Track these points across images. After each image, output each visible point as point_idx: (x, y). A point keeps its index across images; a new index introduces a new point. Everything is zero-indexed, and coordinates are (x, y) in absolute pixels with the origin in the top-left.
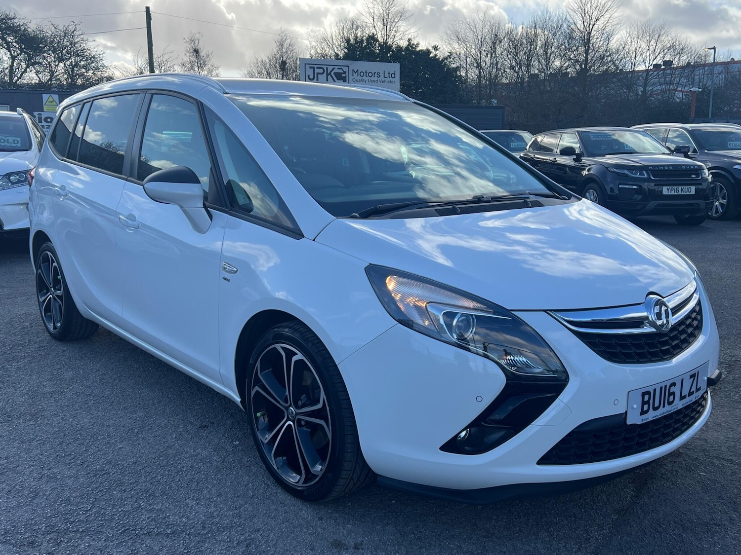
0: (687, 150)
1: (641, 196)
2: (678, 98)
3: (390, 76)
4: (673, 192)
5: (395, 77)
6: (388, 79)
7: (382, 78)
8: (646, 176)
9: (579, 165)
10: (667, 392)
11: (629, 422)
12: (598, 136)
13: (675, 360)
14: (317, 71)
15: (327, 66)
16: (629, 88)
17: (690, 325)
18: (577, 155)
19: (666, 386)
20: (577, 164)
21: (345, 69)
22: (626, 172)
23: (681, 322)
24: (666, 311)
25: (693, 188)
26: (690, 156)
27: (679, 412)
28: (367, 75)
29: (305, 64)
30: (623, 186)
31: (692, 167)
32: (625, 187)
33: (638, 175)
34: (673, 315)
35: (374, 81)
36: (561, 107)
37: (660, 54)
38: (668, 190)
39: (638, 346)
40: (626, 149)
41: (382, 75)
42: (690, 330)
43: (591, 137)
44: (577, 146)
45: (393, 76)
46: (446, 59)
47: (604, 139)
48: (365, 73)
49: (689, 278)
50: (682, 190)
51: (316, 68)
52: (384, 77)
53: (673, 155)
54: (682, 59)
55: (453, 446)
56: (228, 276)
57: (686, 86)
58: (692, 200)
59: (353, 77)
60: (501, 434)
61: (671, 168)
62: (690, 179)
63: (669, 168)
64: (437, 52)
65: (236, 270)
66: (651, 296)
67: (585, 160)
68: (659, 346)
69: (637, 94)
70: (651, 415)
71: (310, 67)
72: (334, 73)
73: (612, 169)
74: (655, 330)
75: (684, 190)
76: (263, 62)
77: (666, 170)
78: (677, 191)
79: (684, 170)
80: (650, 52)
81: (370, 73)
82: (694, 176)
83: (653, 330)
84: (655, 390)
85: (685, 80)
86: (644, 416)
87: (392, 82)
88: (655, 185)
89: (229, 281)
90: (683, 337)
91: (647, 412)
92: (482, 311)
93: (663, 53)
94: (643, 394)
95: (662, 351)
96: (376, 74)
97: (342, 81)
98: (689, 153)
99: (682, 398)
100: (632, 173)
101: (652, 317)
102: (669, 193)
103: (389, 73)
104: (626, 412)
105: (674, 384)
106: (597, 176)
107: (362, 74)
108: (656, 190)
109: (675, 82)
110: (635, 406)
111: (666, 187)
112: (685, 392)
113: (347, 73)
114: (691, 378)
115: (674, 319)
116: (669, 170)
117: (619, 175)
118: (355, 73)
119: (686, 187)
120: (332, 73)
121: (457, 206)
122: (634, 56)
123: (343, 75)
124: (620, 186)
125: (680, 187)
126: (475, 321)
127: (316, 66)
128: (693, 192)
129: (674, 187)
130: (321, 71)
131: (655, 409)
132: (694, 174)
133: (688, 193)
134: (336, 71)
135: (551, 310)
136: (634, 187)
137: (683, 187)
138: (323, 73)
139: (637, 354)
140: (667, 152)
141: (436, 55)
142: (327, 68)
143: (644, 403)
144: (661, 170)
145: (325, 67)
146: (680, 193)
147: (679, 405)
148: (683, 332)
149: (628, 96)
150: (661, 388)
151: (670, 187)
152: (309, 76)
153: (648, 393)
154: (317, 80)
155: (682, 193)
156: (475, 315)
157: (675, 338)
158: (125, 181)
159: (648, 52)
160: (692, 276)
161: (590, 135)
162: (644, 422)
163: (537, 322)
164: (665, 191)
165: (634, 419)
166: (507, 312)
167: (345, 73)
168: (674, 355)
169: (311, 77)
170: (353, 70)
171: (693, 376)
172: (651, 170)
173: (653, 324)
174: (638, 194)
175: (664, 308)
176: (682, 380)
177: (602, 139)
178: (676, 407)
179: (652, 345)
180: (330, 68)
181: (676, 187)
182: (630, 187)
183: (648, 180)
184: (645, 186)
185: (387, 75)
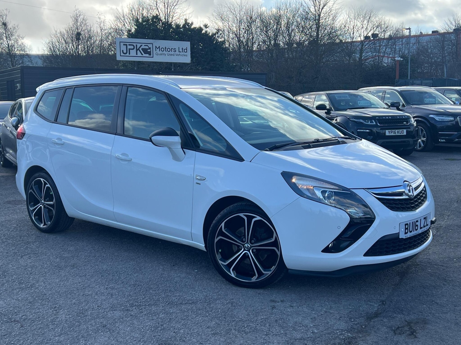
0: (398, 105)
1: (372, 137)
2: (385, 63)
3: (183, 51)
4: (392, 133)
5: (187, 52)
6: (182, 53)
7: (177, 52)
8: (374, 123)
9: (330, 116)
10: (415, 225)
11: (400, 237)
12: (341, 96)
13: (418, 211)
14: (129, 47)
15: (137, 44)
16: (350, 56)
17: (422, 196)
18: (327, 109)
19: (414, 222)
20: (328, 116)
21: (150, 46)
22: (361, 121)
23: (418, 195)
24: (412, 189)
25: (405, 131)
26: (401, 109)
27: (419, 235)
28: (166, 50)
29: (120, 42)
30: (360, 131)
31: (404, 117)
32: (361, 131)
33: (369, 123)
34: (415, 191)
35: (172, 55)
36: (301, 70)
37: (371, 31)
38: (389, 132)
39: (401, 204)
40: (359, 105)
41: (177, 50)
42: (422, 198)
43: (336, 97)
44: (327, 104)
45: (185, 51)
46: (215, 34)
47: (345, 98)
48: (165, 49)
49: (419, 176)
50: (398, 132)
51: (128, 45)
52: (179, 52)
53: (390, 109)
54: (386, 34)
55: (327, 250)
56: (199, 182)
57: (390, 54)
58: (405, 138)
59: (156, 52)
60: (348, 243)
61: (390, 118)
62: (403, 124)
63: (389, 118)
64: (207, 29)
65: (204, 178)
66: (405, 182)
67: (333, 113)
68: (410, 204)
69: (355, 60)
70: (409, 235)
71: (124, 45)
72: (142, 49)
73: (352, 119)
74: (408, 197)
75: (399, 132)
76: (61, 33)
77: (387, 119)
78: (395, 133)
79: (399, 119)
80: (364, 29)
81: (169, 49)
82: (405, 123)
83: (407, 197)
84: (410, 223)
85: (389, 50)
86: (406, 235)
87: (185, 55)
88: (381, 129)
89: (200, 184)
90: (419, 201)
91: (407, 233)
92: (337, 189)
93: (373, 30)
94: (406, 225)
95: (411, 207)
96: (173, 50)
97: (148, 55)
98: (399, 107)
99: (421, 228)
100: (366, 122)
101: (407, 192)
102: (390, 135)
103: (182, 49)
104: (399, 232)
105: (417, 221)
106: (342, 124)
107: (163, 50)
108: (381, 132)
109: (382, 51)
110: (402, 230)
111: (388, 131)
112: (422, 226)
113: (151, 49)
114: (424, 219)
115: (415, 193)
116: (389, 119)
117: (356, 123)
118: (158, 49)
119: (401, 130)
120: (140, 49)
121: (311, 144)
122: (352, 33)
123: (148, 50)
124: (358, 130)
125: (397, 130)
126: (334, 194)
127: (128, 44)
128: (405, 134)
129: (393, 130)
130: (132, 47)
131: (411, 232)
132: (405, 122)
133: (402, 134)
134: (143, 47)
135: (366, 189)
136: (367, 131)
137: (398, 130)
138: (133, 49)
139: (402, 207)
140: (386, 107)
141: (206, 32)
142: (136, 45)
143: (406, 229)
144: (384, 119)
145: (135, 44)
146: (397, 134)
147: (420, 231)
148: (419, 199)
149: (349, 61)
150: (412, 222)
151: (390, 130)
152: (123, 51)
153: (407, 224)
154: (129, 54)
155: (398, 134)
156: (334, 191)
157: (416, 201)
158: (115, 135)
159: (362, 29)
160: (421, 175)
161: (336, 96)
162: (406, 237)
163: (361, 194)
164: (388, 133)
165: (402, 236)
166: (349, 190)
167: (150, 48)
168: (417, 209)
169: (125, 52)
170: (156, 47)
171: (425, 218)
172: (377, 119)
173: (407, 195)
174: (369, 136)
175: (411, 188)
176: (421, 219)
177: (343, 98)
178: (418, 232)
179: (407, 204)
180: (139, 45)
181: (394, 130)
182: (365, 131)
183: (376, 126)
184: (375, 130)
185: (181, 50)
